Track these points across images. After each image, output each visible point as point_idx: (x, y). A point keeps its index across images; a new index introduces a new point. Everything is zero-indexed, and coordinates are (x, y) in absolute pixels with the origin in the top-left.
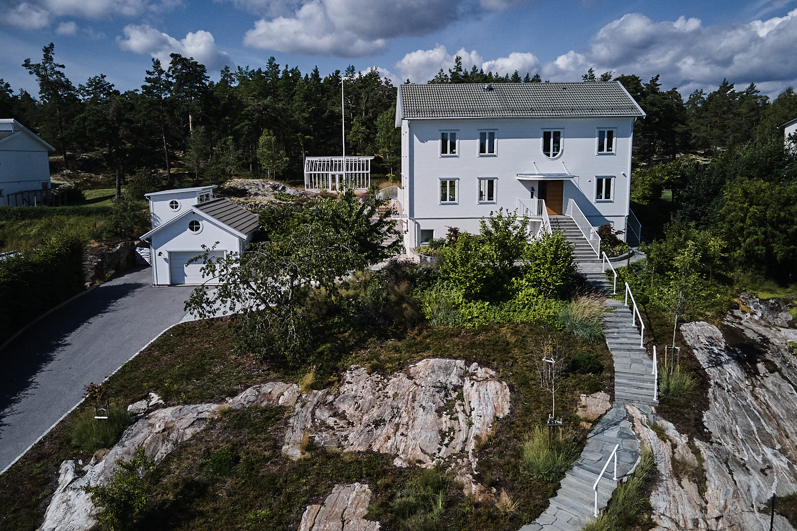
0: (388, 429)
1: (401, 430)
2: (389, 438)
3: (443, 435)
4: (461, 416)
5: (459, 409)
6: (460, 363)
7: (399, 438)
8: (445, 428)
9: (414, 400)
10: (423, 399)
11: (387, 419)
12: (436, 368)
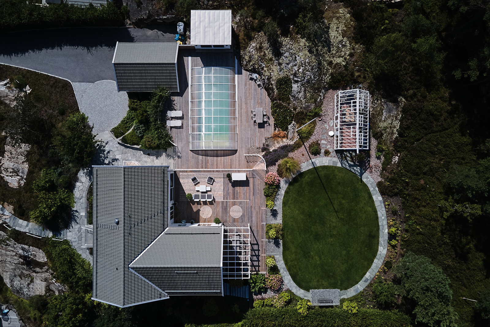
0: (10, 156)
1: (9, 159)
2: (8, 156)
3: (7, 169)
4: (11, 174)
5: (14, 174)
6: (25, 177)
7: (7, 158)
8: (9, 170)
9: (16, 163)
10: (16, 165)
11: (12, 156)
12: (23, 170)
